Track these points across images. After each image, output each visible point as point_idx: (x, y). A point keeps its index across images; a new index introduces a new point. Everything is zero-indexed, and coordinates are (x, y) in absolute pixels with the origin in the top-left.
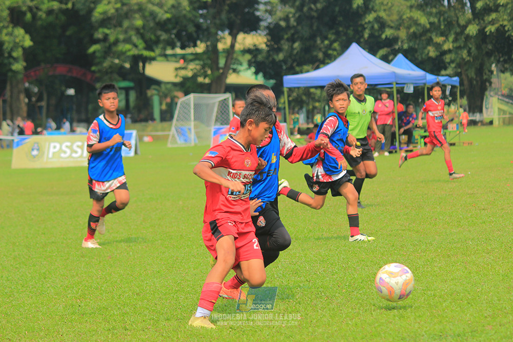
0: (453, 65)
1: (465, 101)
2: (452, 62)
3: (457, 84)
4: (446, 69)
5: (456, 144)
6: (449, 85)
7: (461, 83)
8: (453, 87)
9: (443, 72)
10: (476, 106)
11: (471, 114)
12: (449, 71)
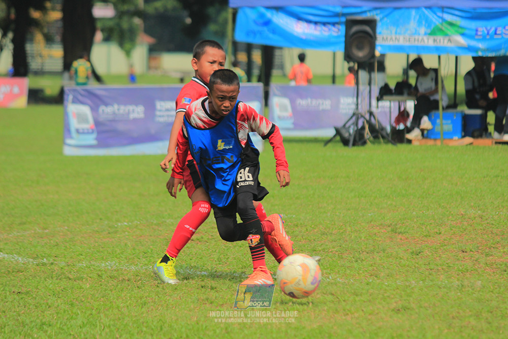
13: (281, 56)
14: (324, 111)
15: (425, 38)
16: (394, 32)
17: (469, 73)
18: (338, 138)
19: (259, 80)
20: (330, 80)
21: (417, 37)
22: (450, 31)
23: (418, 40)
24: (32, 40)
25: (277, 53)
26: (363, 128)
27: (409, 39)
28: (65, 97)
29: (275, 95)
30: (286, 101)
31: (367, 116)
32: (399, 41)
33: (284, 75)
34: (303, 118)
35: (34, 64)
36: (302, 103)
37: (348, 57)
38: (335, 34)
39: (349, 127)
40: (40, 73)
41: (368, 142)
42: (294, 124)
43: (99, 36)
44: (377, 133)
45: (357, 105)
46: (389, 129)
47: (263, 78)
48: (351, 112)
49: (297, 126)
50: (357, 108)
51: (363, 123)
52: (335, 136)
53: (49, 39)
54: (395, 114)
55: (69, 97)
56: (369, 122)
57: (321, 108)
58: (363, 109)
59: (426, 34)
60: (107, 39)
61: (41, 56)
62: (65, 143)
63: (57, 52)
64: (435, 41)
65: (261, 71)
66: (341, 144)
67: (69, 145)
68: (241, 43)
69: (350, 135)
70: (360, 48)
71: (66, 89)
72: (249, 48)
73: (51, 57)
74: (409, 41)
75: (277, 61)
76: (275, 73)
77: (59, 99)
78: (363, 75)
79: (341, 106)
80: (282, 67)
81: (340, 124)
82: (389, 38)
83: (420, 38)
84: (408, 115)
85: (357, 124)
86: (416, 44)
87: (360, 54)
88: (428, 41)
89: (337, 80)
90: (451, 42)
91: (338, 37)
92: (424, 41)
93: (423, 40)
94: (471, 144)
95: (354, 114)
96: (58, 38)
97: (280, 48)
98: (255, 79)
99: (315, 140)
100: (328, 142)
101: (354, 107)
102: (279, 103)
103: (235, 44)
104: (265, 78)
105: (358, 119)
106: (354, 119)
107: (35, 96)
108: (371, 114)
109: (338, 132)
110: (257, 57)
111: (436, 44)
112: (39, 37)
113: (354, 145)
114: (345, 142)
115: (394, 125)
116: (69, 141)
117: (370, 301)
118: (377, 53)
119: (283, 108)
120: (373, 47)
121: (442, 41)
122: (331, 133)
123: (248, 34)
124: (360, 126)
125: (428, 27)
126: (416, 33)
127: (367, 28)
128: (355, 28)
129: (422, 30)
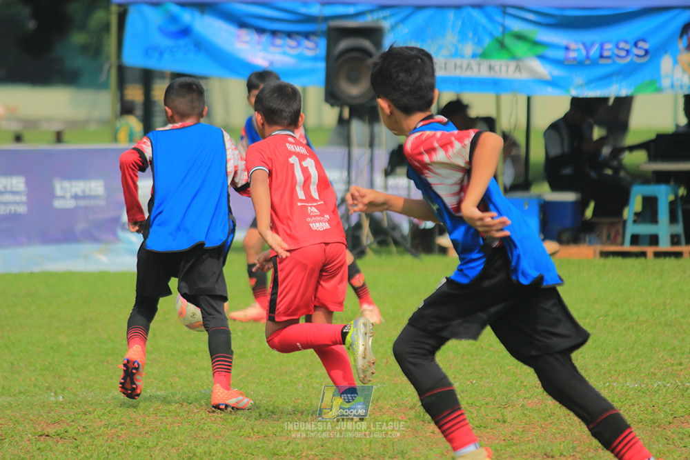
15: (474, 63)
17: (554, 127)
21: (458, 61)
22: (520, 49)
23: (461, 67)
26: (359, 226)
27: (446, 64)
37: (332, 96)
38: (309, 53)
41: (369, 251)
44: (385, 235)
45: (349, 182)
46: (406, 228)
51: (360, 217)
56: (370, 217)
59: (474, 56)
64: (491, 68)
68: (132, 69)
70: (353, 80)
72: (147, 77)
74: (445, 68)
78: (358, 129)
83: (465, 63)
85: (348, 219)
86: (458, 73)
87: (354, 91)
88: (479, 70)
90: (520, 70)
91: (315, 59)
92: (472, 69)
93: (469, 66)
94: (555, 253)
103: (121, 70)
106: (343, 209)
111: (492, 75)
121: (504, 69)
123: (147, 52)
124: (354, 220)
125: (479, 42)
126: (457, 54)
127: (366, 44)
128: (344, 44)
129: (468, 49)
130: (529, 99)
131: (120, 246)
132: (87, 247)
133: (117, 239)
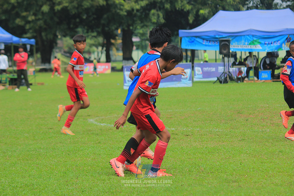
0: (31, 31)
1: (39, 55)
2: (30, 29)
3: (34, 44)
4: (26, 33)
5: (33, 84)
6: (28, 44)
7: (37, 43)
8: (31, 46)
9: (25, 36)
10: (46, 59)
11: (43, 64)
12: (28, 35)
13: (198, 53)
14: (213, 72)
15: (248, 46)
16: (237, 44)
18: (218, 81)
19: (190, 62)
20: (215, 61)
21: (245, 46)
22: (256, 43)
24: (112, 50)
25: (196, 52)
26: (227, 77)
28: (124, 69)
29: (196, 66)
30: (200, 69)
31: (228, 73)
32: (239, 47)
33: (199, 60)
34: (206, 75)
35: (113, 58)
36: (206, 69)
37: (221, 53)
39: (222, 77)
40: (115, 61)
41: (229, 82)
42: (203, 76)
43: (135, 48)
44: (231, 79)
45: (224, 69)
46: (235, 77)
47: (191, 61)
48: (222, 72)
49: (204, 77)
50: (224, 70)
51: (227, 76)
52: (217, 80)
53: (118, 50)
54: (238, 72)
55: (125, 69)
56: (229, 75)
57: (212, 71)
58: (227, 70)
59: (247, 44)
60: (137, 49)
61: (115, 55)
62: (124, 85)
63: (121, 54)
64: (251, 47)
65: (191, 59)
66: (219, 83)
67: (126, 86)
68: (184, 49)
69: (222, 80)
70: (225, 50)
71: (124, 66)
72: (186, 50)
73: (118, 55)
74: (242, 47)
75: (196, 55)
76: (196, 59)
77: (122, 70)
78: (226, 59)
79: (219, 70)
80: (198, 57)
81: (219, 76)
82: (235, 46)
83: (246, 46)
84: (242, 72)
85: (224, 76)
87: (225, 52)
89: (217, 61)
90: (256, 47)
93: (247, 46)
94: (264, 82)
95: (223, 73)
96: (121, 49)
97: (197, 50)
98: (188, 61)
99: (210, 82)
100: (215, 82)
101: (223, 70)
102: (197, 69)
104: (192, 61)
105: (225, 74)
106: (224, 74)
107: (113, 69)
108: (229, 72)
109: (218, 79)
110: (189, 53)
112: (114, 49)
113: (224, 83)
114: (221, 82)
115: (237, 76)
116: (125, 84)
117: (231, 137)
118: (231, 51)
119: (199, 71)
120: (229, 49)
121: (253, 47)
122: (216, 79)
123: (186, 46)
124: (226, 76)
125: (248, 42)
126: (244, 44)
127: (227, 43)
128: (223, 43)
129: (246, 43)
130: (258, 53)
131: (181, 82)
132: (175, 83)
133: (181, 81)
